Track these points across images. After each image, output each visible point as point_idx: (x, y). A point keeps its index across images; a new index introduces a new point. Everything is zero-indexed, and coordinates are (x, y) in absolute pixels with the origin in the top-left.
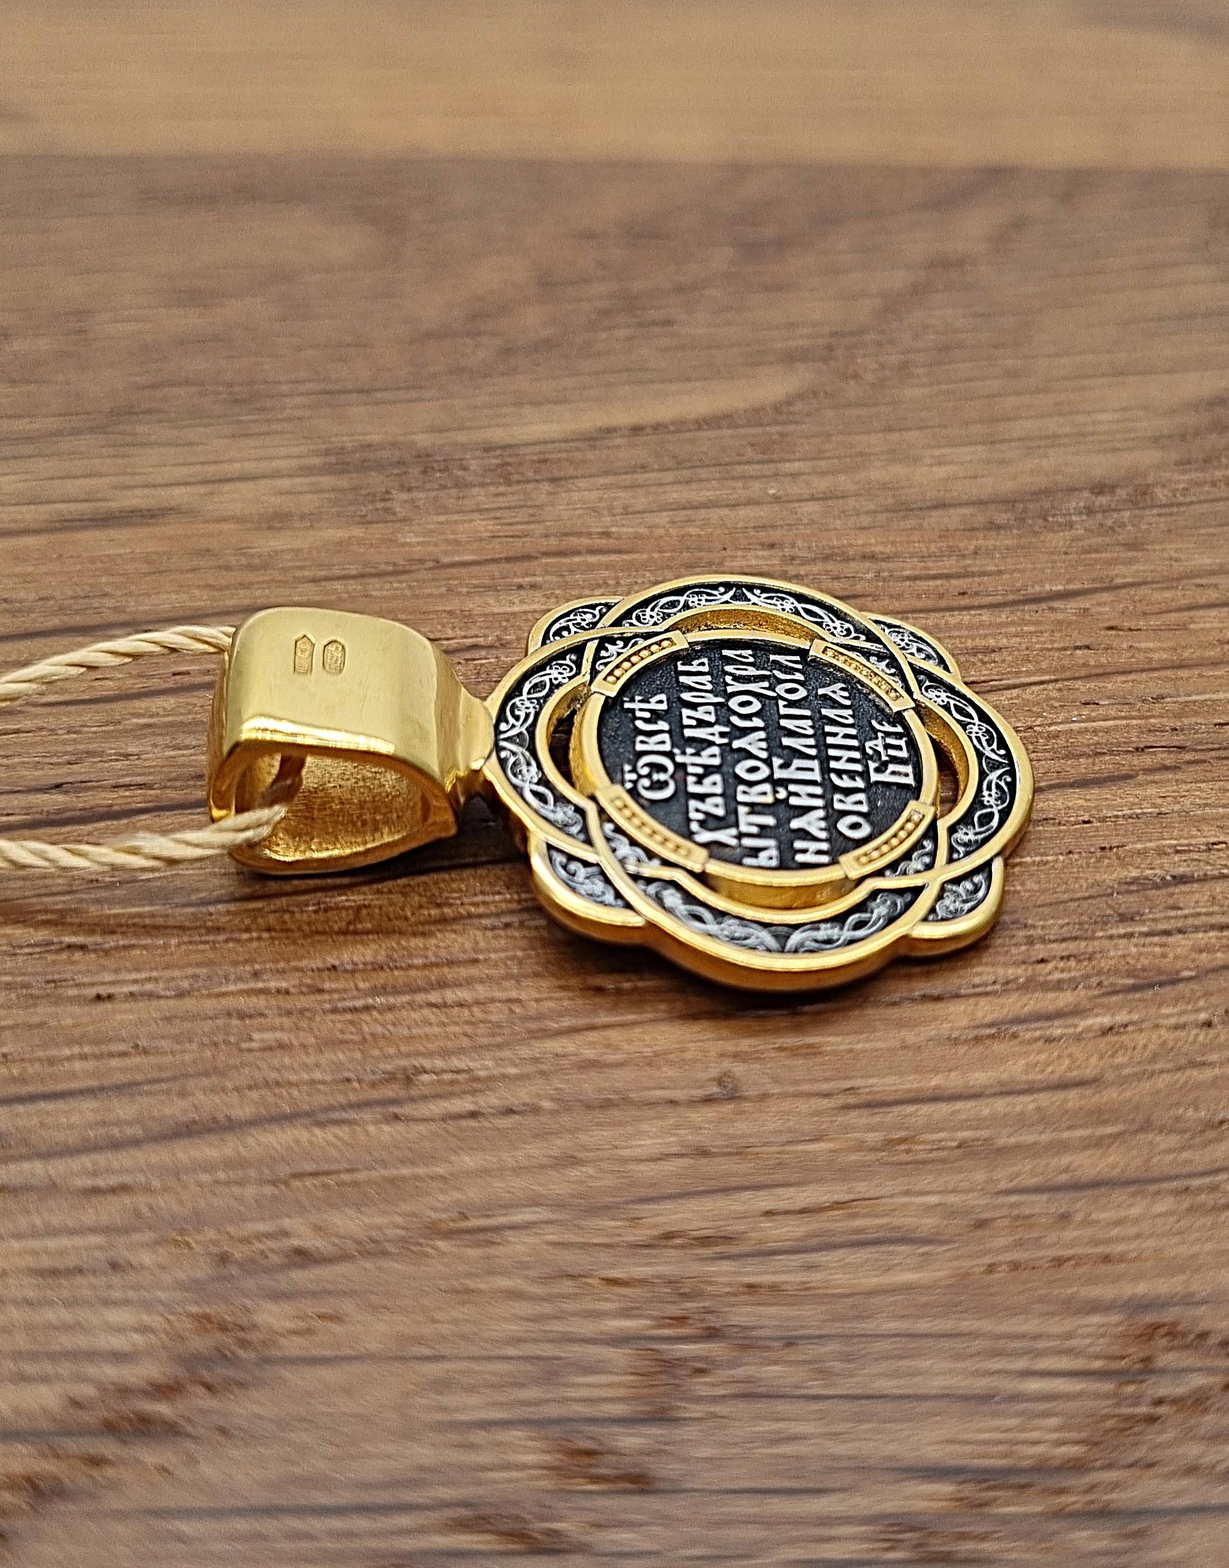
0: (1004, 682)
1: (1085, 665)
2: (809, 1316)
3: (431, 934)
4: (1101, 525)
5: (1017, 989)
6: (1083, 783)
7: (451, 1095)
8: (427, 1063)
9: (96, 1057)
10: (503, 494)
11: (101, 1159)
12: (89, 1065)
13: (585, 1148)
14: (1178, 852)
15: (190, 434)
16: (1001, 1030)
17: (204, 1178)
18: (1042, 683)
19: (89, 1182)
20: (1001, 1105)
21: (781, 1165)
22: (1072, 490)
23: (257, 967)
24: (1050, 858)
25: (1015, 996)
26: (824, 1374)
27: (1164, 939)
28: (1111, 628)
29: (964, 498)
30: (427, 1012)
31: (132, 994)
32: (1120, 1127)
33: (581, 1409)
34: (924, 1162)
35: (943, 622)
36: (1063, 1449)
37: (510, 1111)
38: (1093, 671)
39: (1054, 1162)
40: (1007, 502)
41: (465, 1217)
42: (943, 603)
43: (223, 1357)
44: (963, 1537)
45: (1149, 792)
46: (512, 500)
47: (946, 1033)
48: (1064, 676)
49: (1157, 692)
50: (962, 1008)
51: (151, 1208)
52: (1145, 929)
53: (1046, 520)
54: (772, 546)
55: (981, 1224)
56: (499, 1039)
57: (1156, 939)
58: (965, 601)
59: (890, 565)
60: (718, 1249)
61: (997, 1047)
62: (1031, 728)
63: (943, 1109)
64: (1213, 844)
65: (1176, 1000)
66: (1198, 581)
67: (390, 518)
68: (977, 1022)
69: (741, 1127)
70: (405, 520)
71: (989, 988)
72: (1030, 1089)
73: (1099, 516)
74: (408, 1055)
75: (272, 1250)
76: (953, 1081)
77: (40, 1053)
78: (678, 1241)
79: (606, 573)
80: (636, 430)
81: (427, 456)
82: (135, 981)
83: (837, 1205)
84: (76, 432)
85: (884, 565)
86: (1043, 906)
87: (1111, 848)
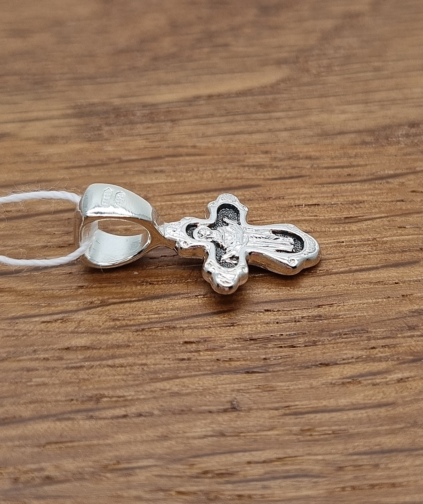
0: (364, 217)
1: (401, 209)
3: (110, 333)
4: (412, 142)
5: (362, 361)
6: (396, 265)
7: (115, 408)
8: (106, 393)
10: (150, 127)
13: (172, 432)
16: (354, 380)
17: (10, 444)
18: (381, 218)
20: (351, 414)
21: (255, 441)
22: (400, 125)
23: (36, 348)
24: (380, 300)
25: (360, 364)
28: (413, 192)
29: (352, 129)
30: (107, 369)
32: (402, 425)
34: (317, 440)
35: (339, 188)
37: (140, 415)
38: (404, 212)
39: (373, 441)
40: (370, 132)
41: (118, 463)
42: (340, 180)
46: (154, 131)
47: (330, 381)
48: (391, 215)
50: (338, 369)
52: (419, 333)
53: (387, 139)
54: (266, 152)
55: (341, 468)
56: (137, 382)
58: (349, 179)
59: (318, 162)
60: (226, 479)
61: (352, 388)
62: (375, 239)
63: (326, 416)
67: (101, 139)
68: (344, 376)
69: (239, 424)
70: (107, 140)
71: (350, 361)
72: (365, 407)
73: (412, 138)
74: (98, 389)
75: (37, 477)
76: (331, 403)
78: (209, 475)
79: (193, 165)
80: (210, 97)
81: (118, 109)
83: (279, 459)
85: (315, 162)
86: (375, 322)
87: (407, 296)
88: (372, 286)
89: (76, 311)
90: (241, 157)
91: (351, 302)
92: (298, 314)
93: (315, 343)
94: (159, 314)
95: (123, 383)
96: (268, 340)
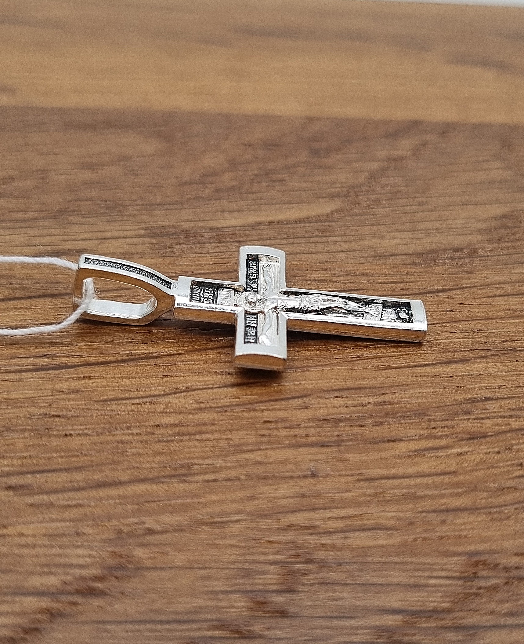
1: (451, 317)
2: (346, 555)
3: (196, 414)
4: (457, 264)
5: (425, 438)
6: (450, 362)
7: (205, 473)
8: (196, 462)
9: (67, 457)
10: (218, 247)
11: (71, 494)
12: (64, 460)
13: (258, 494)
14: (487, 389)
15: (90, 220)
16: (419, 453)
17: (112, 502)
18: (434, 324)
19: (65, 503)
20: (419, 480)
21: (334, 501)
22: (445, 250)
23: (128, 425)
24: (437, 390)
25: (423, 441)
26: (353, 576)
27: (482, 421)
28: (461, 304)
29: (403, 252)
30: (195, 443)
31: (79, 434)
32: (464, 489)
33: (259, 587)
34: (390, 501)
36: (444, 604)
37: (228, 480)
38: (454, 320)
39: (439, 502)
40: (419, 254)
41: (213, 518)
42: (394, 293)
43: (121, 567)
44: (406, 635)
45: (476, 366)
46: (222, 249)
47: (397, 454)
48: (442, 322)
49: (479, 328)
50: (403, 445)
51: (91, 512)
52: (474, 417)
53: (435, 261)
54: (326, 269)
55: (412, 523)
56: (224, 453)
57: (478, 421)
58: (403, 292)
59: (374, 278)
61: (417, 459)
63: (396, 482)
64: (501, 386)
65: (486, 444)
66: (496, 286)
67: (173, 255)
68: (409, 450)
69: (319, 487)
70: (180, 256)
71: (414, 438)
72: (430, 475)
73: (457, 260)
74: (189, 458)
75: (139, 529)
76: (400, 471)
77: (44, 455)
78: (295, 528)
80: (271, 223)
81: (187, 231)
82: (80, 429)
84: (43, 218)
85: (371, 278)
86: (434, 408)
87: (461, 387)
88: (429, 378)
89: (164, 395)
90: (303, 273)
91: (411, 391)
92: (365, 400)
93: (381, 424)
94: (239, 398)
95: (211, 454)
96: (340, 420)
